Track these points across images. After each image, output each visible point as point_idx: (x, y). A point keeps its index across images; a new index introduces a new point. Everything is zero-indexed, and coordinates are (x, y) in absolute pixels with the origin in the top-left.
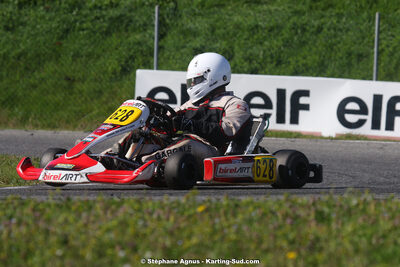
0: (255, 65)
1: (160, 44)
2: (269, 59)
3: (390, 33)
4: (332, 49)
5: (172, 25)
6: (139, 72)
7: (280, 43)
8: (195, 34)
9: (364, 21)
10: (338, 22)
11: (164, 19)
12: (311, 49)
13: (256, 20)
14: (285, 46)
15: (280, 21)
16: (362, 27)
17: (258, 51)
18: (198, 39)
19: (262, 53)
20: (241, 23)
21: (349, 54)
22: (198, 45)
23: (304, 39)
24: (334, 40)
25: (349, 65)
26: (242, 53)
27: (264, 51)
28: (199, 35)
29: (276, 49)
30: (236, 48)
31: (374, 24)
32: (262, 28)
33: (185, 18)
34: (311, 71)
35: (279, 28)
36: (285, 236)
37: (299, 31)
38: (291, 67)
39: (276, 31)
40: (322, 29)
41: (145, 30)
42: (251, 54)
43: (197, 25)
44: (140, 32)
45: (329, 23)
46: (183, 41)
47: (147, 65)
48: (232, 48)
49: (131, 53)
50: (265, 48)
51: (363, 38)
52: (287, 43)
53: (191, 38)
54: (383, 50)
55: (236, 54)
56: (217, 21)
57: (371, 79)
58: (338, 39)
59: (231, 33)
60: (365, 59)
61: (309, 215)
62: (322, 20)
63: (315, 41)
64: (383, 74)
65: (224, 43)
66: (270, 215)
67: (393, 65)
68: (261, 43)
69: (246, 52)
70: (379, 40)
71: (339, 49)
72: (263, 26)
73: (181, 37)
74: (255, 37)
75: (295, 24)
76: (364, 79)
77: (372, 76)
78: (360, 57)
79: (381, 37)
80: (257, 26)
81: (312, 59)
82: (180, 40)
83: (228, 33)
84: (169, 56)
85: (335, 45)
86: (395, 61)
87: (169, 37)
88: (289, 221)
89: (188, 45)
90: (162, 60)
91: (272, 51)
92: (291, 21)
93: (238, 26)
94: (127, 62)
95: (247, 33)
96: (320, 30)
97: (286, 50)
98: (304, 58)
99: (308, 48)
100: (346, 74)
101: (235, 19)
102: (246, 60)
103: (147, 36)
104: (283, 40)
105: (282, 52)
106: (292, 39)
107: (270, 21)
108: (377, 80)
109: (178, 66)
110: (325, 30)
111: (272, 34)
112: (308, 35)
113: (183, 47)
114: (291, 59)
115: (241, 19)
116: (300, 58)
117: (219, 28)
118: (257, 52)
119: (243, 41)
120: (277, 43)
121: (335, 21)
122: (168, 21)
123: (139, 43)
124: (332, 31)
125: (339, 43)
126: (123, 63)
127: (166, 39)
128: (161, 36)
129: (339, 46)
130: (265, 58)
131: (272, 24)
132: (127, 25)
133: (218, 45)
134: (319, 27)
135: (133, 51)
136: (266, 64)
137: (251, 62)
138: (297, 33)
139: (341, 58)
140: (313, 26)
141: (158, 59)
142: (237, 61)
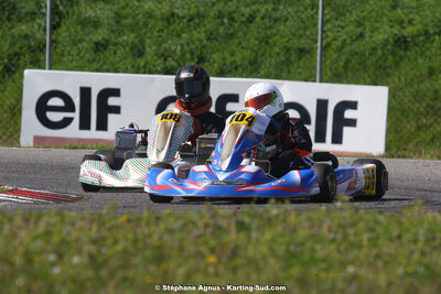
0: (171, 63)
1: (53, 38)
2: (188, 56)
3: (337, 23)
4: (267, 43)
5: (68, 13)
6: (27, 72)
7: (203, 36)
8: (96, 24)
9: (306, 9)
10: (274, 9)
11: (57, 6)
12: (240, 43)
13: (171, 7)
14: (208, 39)
15: (202, 8)
16: (303, 16)
17: (174, 46)
18: (99, 31)
19: (179, 48)
20: (153, 11)
21: (288, 50)
22: (100, 38)
23: (232, 31)
24: (268, 33)
25: (288, 63)
26: (154, 48)
27: (182, 45)
28: (100, 26)
29: (197, 43)
30: (148, 41)
31: (317, 13)
32: (179, 18)
33: (83, 5)
34: (240, 70)
35: (201, 16)
36: (206, 243)
37: (226, 21)
38: (216, 65)
39: (197, 21)
40: (254, 18)
41: (34, 19)
42: (166, 50)
43: (99, 12)
44: (28, 21)
45: (263, 11)
46: (81, 33)
47: (37, 64)
48: (142, 41)
49: (16, 49)
50: (182, 42)
51: (305, 29)
52: (210, 37)
53: (92, 29)
54: (329, 44)
55: (148, 50)
56: (123, 8)
57: (315, 81)
58: (274, 31)
59: (141, 24)
60: (308, 55)
61: (229, 225)
62: (254, 8)
63: (245, 34)
64: (329, 73)
65: (132, 35)
66: (191, 225)
67: (342, 64)
68: (179, 36)
69: (160, 46)
70: (323, 32)
71: (275, 43)
72: (180, 14)
73: (79, 28)
74: (171, 28)
75: (220, 12)
76: (306, 80)
77: (315, 76)
78: (302, 52)
79: (325, 28)
80: (173, 15)
81: (241, 56)
82: (76, 32)
83: (137, 24)
84: (63, 51)
85: (270, 37)
86: (344, 58)
87: (64, 28)
88: (209, 230)
89: (87, 39)
90: (54, 57)
91: (192, 47)
92: (215, 8)
93: (149, 15)
94: (10, 60)
95: (160, 23)
96: (251, 19)
97: (209, 44)
98: (232, 55)
99: (236, 41)
100: (284, 75)
101: (147, 7)
102: (160, 58)
103: (36, 26)
104: (206, 31)
105: (205, 47)
106: (217, 30)
107: (189, 9)
108: (321, 81)
109: (74, 63)
110: (258, 19)
111: (192, 23)
112: (236, 25)
113: (81, 41)
114: (215, 56)
115: (153, 7)
116: (226, 54)
117: (126, 18)
118: (173, 48)
119: (156, 34)
120: (199, 35)
121: (270, 9)
122: (61, 8)
123: (26, 36)
124: (266, 20)
125: (275, 35)
126: (6, 61)
127: (60, 31)
128: (54, 27)
129: (275, 38)
130: (183, 55)
131: (191, 12)
132: (11, 14)
133: (125, 38)
134: (250, 15)
135: (17, 45)
136: (184, 61)
137: (165, 60)
138: (222, 24)
139: (278, 54)
140: (243, 15)
141: (50, 56)
142: (149, 58)
